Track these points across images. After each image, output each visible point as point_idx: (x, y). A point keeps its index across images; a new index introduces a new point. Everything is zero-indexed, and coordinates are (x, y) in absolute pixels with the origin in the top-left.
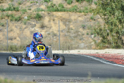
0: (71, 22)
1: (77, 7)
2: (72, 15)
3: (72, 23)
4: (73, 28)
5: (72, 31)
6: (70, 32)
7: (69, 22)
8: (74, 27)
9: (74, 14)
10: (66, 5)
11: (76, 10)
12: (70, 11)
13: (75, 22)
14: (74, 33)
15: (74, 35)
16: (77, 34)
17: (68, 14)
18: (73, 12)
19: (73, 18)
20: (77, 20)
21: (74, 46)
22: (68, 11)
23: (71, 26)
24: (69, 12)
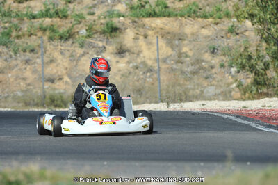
0: (185, 40)
1: (197, 6)
2: (186, 25)
3: (186, 42)
4: (190, 54)
5: (188, 59)
6: (182, 63)
7: (180, 39)
8: (191, 50)
9: (190, 21)
10: (174, 3)
11: (194, 12)
12: (182, 16)
13: (194, 40)
14: (192, 65)
15: (190, 69)
16: (198, 66)
17: (177, 22)
18: (189, 16)
19: (188, 30)
20: (197, 36)
21: (191, 93)
22: (176, 15)
23: (185, 49)
24: (180, 18)
